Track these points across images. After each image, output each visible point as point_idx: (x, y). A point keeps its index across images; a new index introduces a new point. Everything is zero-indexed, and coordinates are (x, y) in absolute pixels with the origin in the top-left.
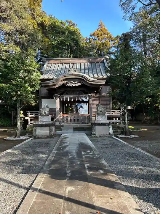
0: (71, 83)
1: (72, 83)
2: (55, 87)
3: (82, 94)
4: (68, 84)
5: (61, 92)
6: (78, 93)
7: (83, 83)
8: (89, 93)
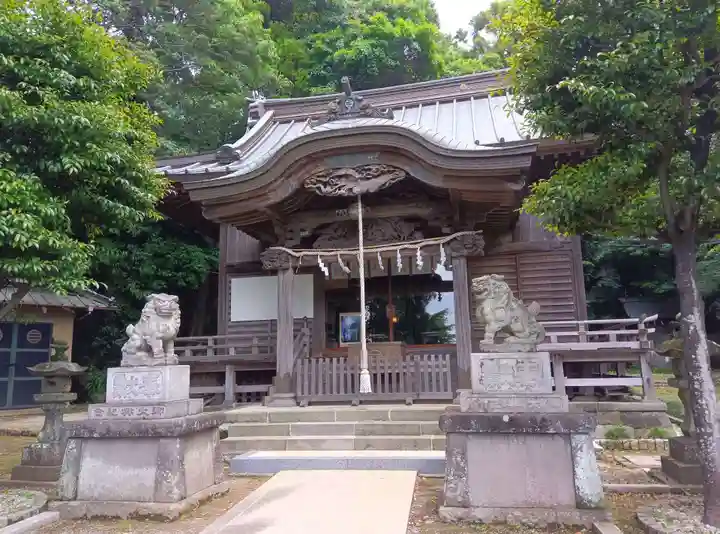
0: (340, 177)
1: (346, 176)
2: (261, 205)
3: (411, 237)
4: (325, 184)
5: (303, 234)
6: (389, 231)
7: (407, 174)
8: (445, 230)
